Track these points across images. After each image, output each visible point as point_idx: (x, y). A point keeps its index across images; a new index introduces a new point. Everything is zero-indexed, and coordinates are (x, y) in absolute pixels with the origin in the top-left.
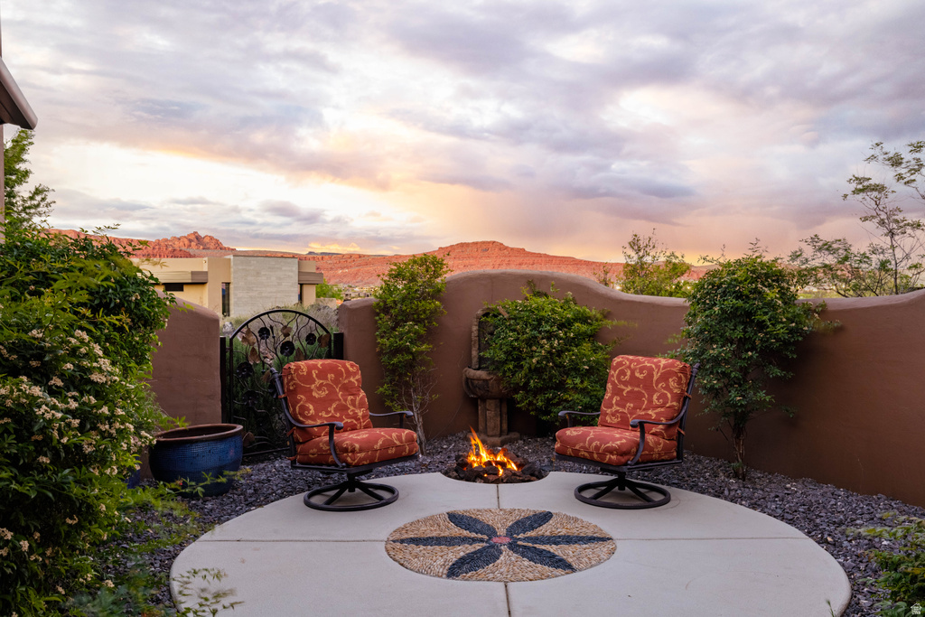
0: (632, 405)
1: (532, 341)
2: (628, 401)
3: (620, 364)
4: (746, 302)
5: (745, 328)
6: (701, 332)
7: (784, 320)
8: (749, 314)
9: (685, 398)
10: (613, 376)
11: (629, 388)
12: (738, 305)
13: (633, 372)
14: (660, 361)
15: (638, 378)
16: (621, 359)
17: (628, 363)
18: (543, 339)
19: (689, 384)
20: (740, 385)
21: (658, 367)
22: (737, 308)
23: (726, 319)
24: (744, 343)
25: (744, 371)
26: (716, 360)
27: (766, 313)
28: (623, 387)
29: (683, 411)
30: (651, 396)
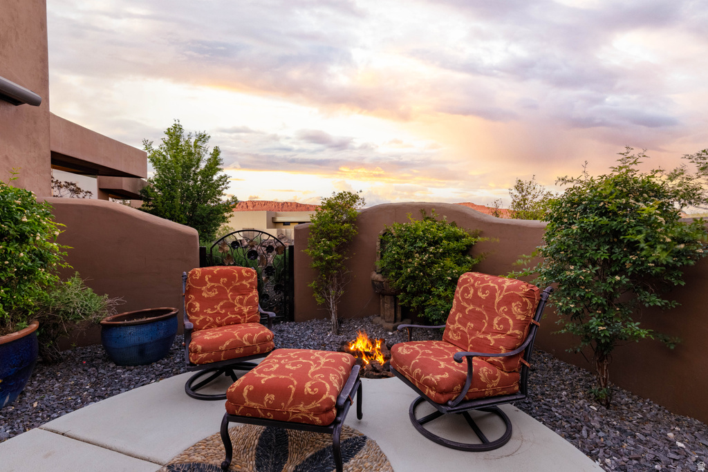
0: (472, 325)
1: (409, 255)
2: (469, 320)
3: (465, 281)
4: (613, 220)
5: (612, 248)
6: (558, 251)
7: (669, 240)
8: (616, 233)
9: (532, 326)
10: (458, 292)
11: (471, 307)
12: (602, 223)
13: (476, 292)
14: (504, 282)
15: (480, 298)
16: (466, 276)
17: (472, 281)
18: (416, 253)
19: (537, 310)
20: (604, 312)
21: (501, 288)
22: (601, 227)
23: (587, 239)
24: (609, 266)
25: (609, 297)
26: (573, 284)
27: (639, 232)
28: (465, 305)
29: (529, 340)
30: (491, 320)
